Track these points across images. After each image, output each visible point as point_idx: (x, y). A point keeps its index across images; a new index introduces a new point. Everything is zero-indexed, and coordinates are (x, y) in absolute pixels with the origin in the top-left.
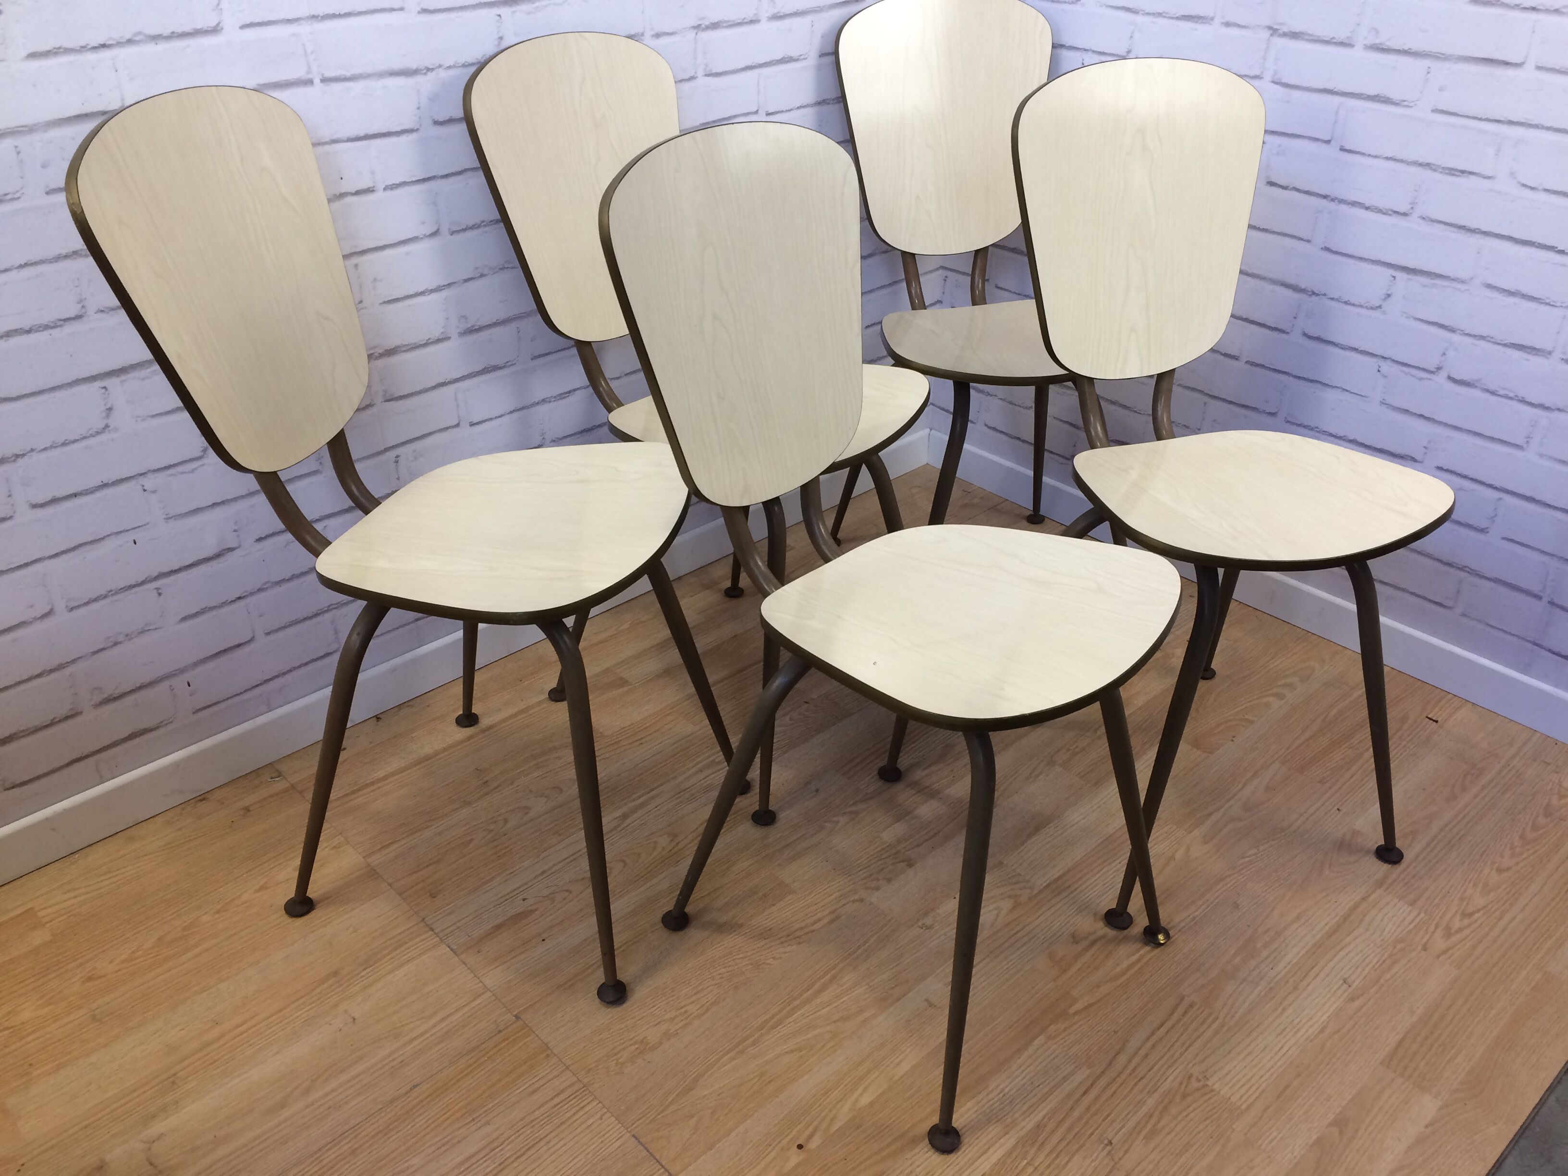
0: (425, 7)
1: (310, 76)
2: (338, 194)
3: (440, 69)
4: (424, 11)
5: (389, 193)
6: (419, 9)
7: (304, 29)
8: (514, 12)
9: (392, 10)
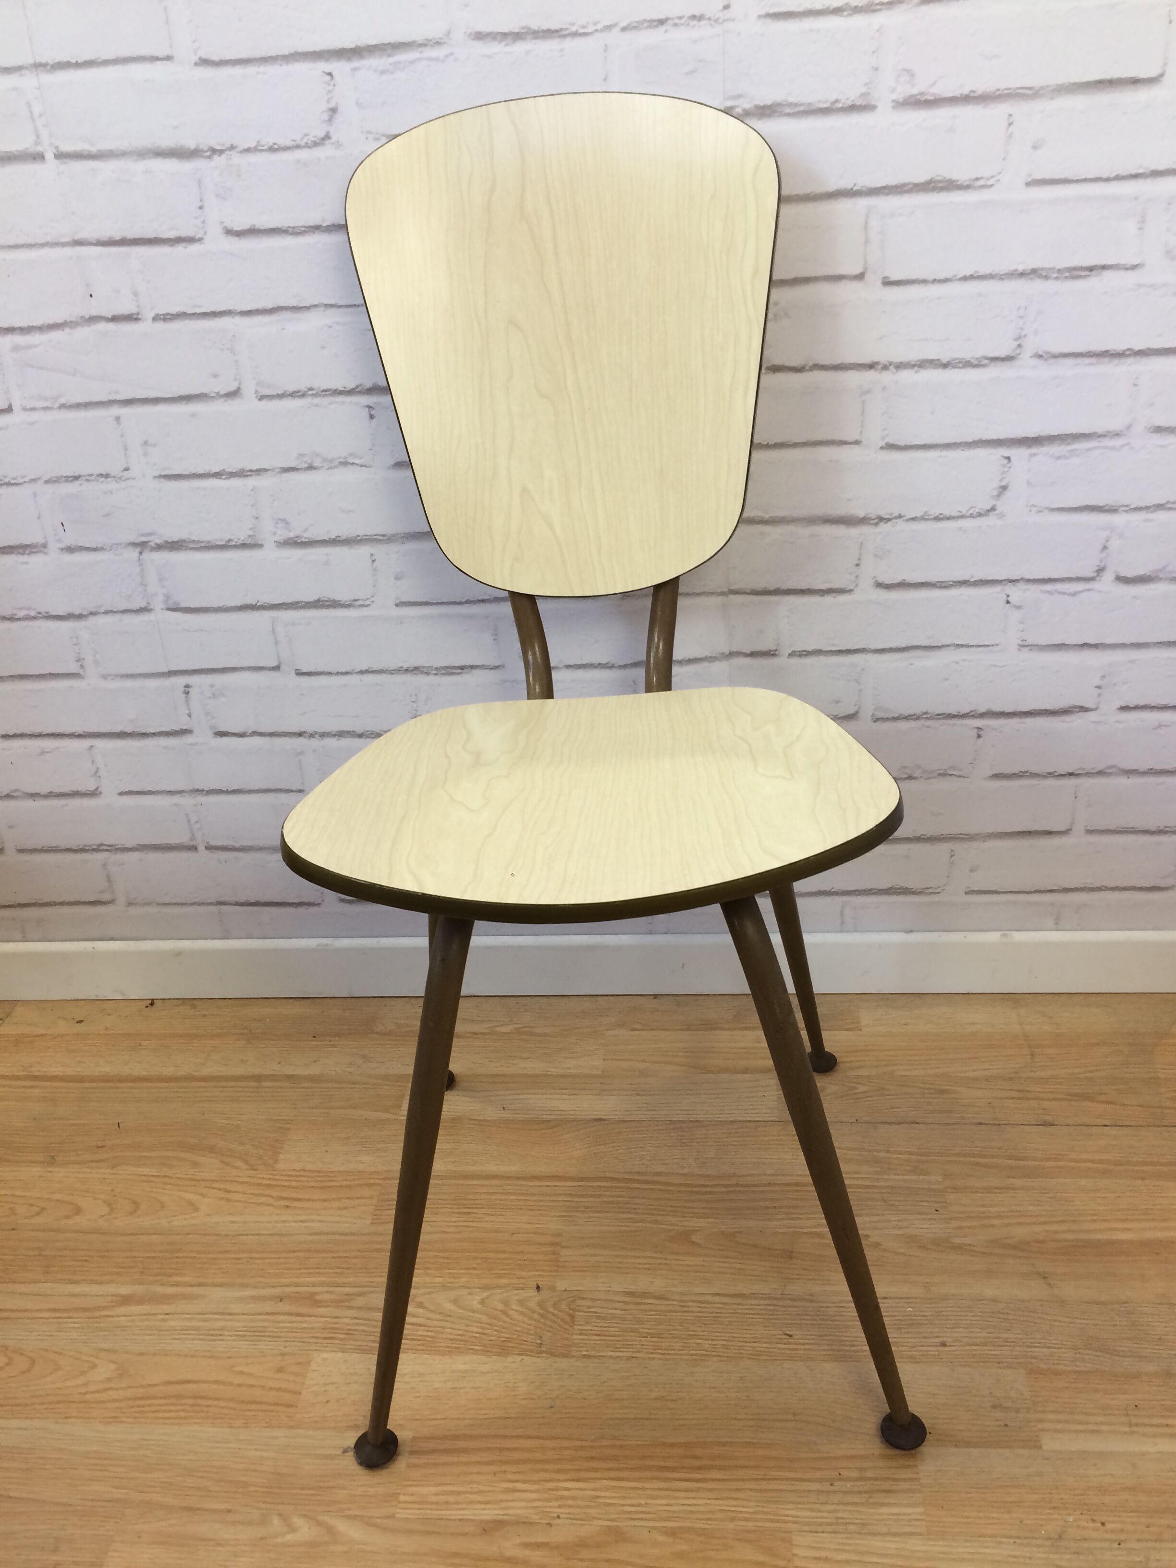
0: (204, 56)
1: (39, 149)
2: (87, 317)
3: (233, 153)
4: (205, 62)
5: (160, 325)
6: (195, 59)
7: (29, 81)
8: (355, 70)
9: (154, 59)
